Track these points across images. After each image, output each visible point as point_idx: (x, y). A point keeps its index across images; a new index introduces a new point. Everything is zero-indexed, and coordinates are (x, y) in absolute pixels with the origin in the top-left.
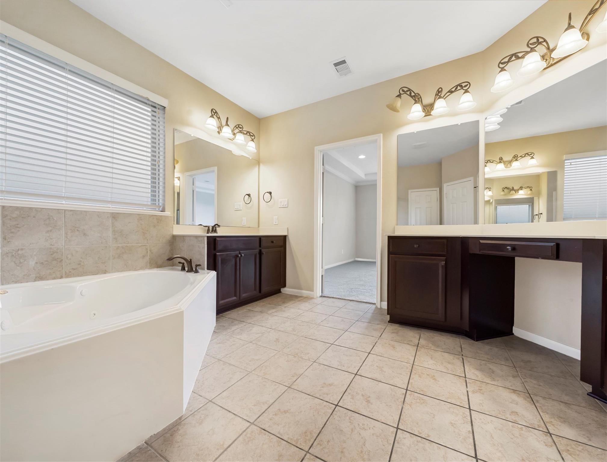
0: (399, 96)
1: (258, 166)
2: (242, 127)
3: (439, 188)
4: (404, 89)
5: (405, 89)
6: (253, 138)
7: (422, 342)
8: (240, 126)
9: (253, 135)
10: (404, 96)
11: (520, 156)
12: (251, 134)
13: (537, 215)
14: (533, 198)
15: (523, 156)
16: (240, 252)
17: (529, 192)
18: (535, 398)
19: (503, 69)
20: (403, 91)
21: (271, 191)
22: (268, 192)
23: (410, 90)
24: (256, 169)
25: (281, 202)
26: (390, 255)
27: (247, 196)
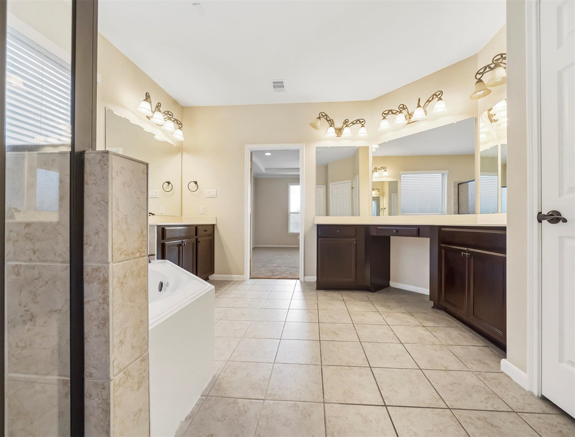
0: (319, 118)
1: (180, 154)
2: (172, 115)
3: (325, 186)
4: (322, 113)
5: (324, 114)
6: (180, 126)
7: (345, 298)
8: (169, 113)
9: (180, 123)
10: (322, 119)
11: (378, 169)
12: (179, 122)
13: (382, 209)
14: (379, 197)
15: (380, 169)
16: (183, 240)
17: (378, 193)
18: (413, 314)
19: (384, 118)
20: (322, 115)
21: (196, 181)
22: (194, 182)
23: (326, 115)
24: (179, 156)
25: (209, 192)
26: (319, 239)
27: (167, 183)
